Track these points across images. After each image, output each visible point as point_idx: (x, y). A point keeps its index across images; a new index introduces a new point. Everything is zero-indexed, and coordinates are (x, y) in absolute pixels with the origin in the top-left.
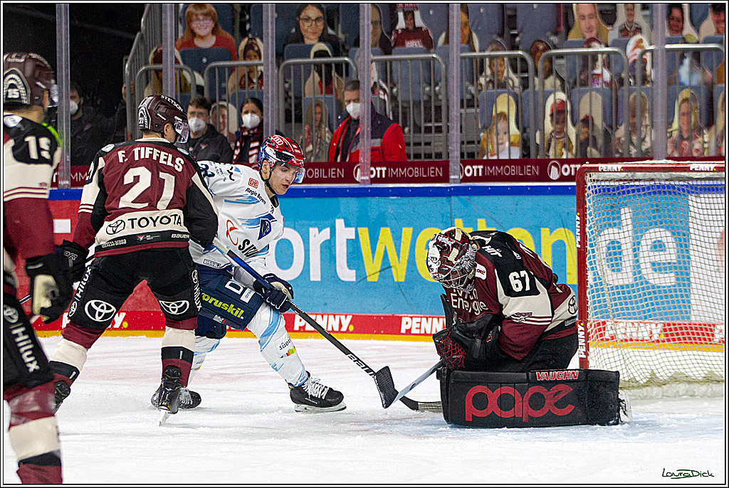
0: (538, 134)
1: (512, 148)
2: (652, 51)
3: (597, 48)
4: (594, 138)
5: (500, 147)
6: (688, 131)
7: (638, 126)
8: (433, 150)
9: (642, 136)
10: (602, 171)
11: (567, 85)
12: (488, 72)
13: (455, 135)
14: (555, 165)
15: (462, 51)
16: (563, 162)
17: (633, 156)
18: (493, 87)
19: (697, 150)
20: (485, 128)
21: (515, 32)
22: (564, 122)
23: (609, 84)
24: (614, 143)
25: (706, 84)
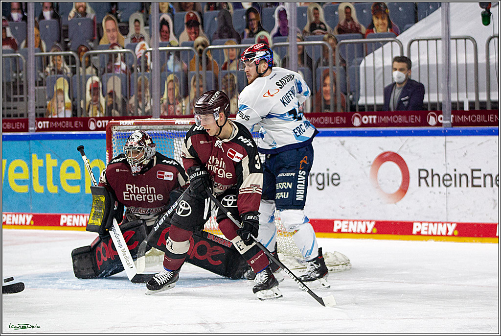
0: (82, 102)
1: (67, 110)
2: (151, 51)
3: (117, 49)
4: (116, 104)
5: (59, 110)
6: (173, 100)
7: (142, 96)
8: (18, 112)
9: (146, 103)
10: (122, 125)
11: (99, 72)
12: (51, 64)
13: (32, 103)
14: (93, 121)
15: (36, 52)
16: (97, 119)
17: (140, 115)
18: (55, 74)
19: (179, 111)
20: (50, 98)
21: (67, 40)
22: (98, 94)
23: (125, 72)
24: (128, 107)
25: (183, 71)
